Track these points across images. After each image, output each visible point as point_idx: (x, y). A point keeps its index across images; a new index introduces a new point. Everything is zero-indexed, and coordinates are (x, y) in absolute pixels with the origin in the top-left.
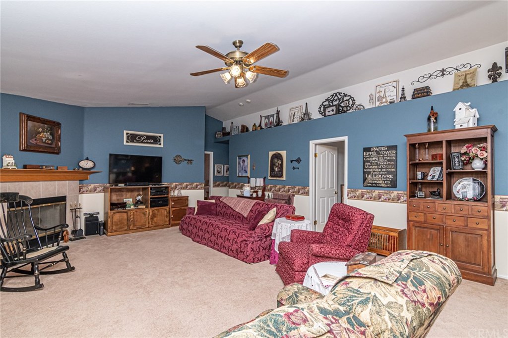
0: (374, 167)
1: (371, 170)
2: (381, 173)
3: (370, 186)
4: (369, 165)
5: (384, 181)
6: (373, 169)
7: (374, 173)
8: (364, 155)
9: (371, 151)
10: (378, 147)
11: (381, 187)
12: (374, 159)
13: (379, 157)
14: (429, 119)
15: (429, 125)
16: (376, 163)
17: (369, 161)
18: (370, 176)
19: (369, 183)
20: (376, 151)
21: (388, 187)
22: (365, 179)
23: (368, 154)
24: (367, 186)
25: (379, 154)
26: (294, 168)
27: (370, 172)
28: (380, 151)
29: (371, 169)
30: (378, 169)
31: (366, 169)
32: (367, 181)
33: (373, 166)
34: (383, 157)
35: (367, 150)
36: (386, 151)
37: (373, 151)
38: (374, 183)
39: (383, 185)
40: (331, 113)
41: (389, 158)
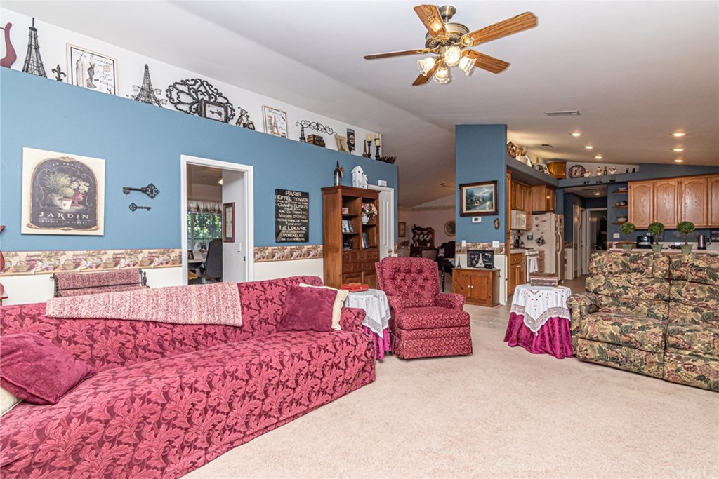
0: (288, 216)
1: (286, 220)
2: (296, 224)
3: (284, 241)
4: (283, 214)
5: (299, 234)
6: (288, 218)
7: (289, 224)
8: (277, 199)
9: (285, 195)
10: (292, 191)
11: (296, 241)
12: (288, 206)
13: (293, 204)
14: (335, 173)
15: (335, 178)
16: (291, 211)
17: (283, 208)
18: (284, 228)
19: (283, 237)
20: (291, 196)
21: (302, 241)
22: (278, 233)
23: (282, 198)
24: (281, 242)
25: (293, 200)
26: (134, 207)
27: (285, 222)
28: (295, 196)
29: (285, 218)
30: (293, 219)
31: (280, 218)
32: (281, 234)
33: (288, 214)
34: (297, 204)
35: (280, 192)
36: (300, 197)
37: (287, 196)
38: (289, 237)
39: (297, 239)
40: (216, 116)
41: (302, 207)
